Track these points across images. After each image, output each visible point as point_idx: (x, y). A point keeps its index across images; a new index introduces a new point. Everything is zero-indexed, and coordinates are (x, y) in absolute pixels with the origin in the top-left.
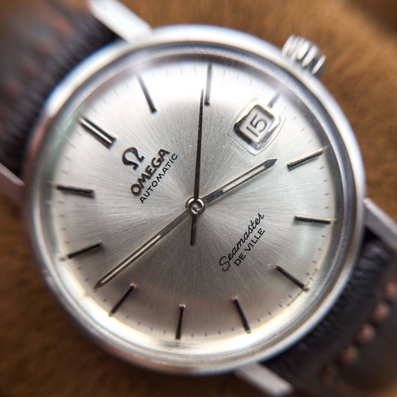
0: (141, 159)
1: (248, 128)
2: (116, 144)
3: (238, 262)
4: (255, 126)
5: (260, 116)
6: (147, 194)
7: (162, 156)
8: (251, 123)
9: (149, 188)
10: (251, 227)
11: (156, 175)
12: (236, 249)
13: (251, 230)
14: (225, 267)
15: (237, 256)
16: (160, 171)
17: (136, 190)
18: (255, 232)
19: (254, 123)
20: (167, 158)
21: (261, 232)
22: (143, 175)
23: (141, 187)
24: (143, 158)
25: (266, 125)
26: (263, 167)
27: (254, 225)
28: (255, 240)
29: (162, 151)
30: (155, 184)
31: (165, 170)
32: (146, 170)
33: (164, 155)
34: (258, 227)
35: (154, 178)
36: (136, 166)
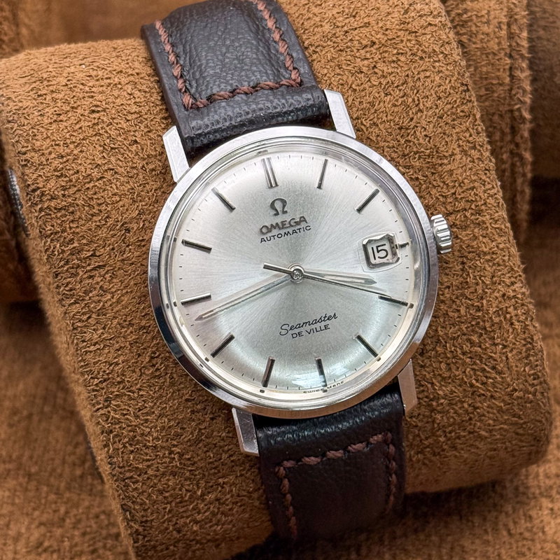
0: (285, 212)
1: (373, 248)
2: (275, 189)
3: (295, 336)
4: (378, 252)
5: (387, 247)
6: (269, 239)
7: (301, 221)
8: (377, 247)
9: (274, 236)
10: (323, 319)
11: (286, 231)
12: (300, 326)
13: (321, 320)
14: (284, 332)
15: (297, 331)
16: (290, 230)
17: (264, 230)
18: (323, 324)
19: (379, 249)
20: (303, 225)
21: (326, 327)
22: (277, 224)
23: (269, 231)
24: (286, 212)
25: (386, 256)
26: (363, 281)
27: (326, 318)
28: (318, 329)
29: (303, 217)
30: (280, 236)
31: (294, 232)
32: (282, 222)
33: (303, 221)
34: (328, 322)
35: (282, 232)
36: (277, 214)
